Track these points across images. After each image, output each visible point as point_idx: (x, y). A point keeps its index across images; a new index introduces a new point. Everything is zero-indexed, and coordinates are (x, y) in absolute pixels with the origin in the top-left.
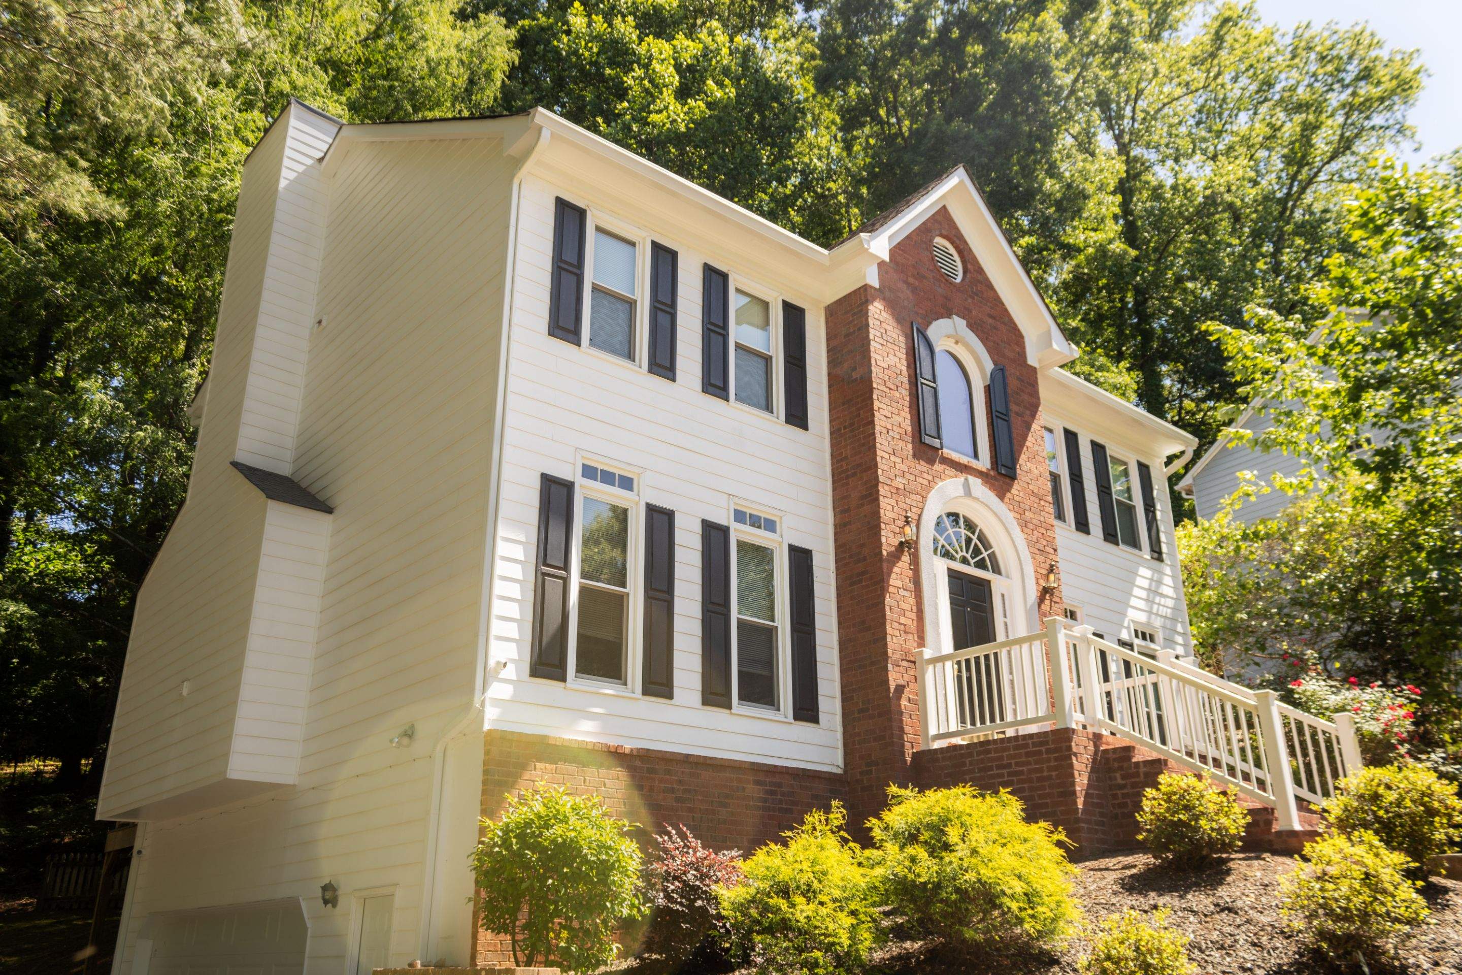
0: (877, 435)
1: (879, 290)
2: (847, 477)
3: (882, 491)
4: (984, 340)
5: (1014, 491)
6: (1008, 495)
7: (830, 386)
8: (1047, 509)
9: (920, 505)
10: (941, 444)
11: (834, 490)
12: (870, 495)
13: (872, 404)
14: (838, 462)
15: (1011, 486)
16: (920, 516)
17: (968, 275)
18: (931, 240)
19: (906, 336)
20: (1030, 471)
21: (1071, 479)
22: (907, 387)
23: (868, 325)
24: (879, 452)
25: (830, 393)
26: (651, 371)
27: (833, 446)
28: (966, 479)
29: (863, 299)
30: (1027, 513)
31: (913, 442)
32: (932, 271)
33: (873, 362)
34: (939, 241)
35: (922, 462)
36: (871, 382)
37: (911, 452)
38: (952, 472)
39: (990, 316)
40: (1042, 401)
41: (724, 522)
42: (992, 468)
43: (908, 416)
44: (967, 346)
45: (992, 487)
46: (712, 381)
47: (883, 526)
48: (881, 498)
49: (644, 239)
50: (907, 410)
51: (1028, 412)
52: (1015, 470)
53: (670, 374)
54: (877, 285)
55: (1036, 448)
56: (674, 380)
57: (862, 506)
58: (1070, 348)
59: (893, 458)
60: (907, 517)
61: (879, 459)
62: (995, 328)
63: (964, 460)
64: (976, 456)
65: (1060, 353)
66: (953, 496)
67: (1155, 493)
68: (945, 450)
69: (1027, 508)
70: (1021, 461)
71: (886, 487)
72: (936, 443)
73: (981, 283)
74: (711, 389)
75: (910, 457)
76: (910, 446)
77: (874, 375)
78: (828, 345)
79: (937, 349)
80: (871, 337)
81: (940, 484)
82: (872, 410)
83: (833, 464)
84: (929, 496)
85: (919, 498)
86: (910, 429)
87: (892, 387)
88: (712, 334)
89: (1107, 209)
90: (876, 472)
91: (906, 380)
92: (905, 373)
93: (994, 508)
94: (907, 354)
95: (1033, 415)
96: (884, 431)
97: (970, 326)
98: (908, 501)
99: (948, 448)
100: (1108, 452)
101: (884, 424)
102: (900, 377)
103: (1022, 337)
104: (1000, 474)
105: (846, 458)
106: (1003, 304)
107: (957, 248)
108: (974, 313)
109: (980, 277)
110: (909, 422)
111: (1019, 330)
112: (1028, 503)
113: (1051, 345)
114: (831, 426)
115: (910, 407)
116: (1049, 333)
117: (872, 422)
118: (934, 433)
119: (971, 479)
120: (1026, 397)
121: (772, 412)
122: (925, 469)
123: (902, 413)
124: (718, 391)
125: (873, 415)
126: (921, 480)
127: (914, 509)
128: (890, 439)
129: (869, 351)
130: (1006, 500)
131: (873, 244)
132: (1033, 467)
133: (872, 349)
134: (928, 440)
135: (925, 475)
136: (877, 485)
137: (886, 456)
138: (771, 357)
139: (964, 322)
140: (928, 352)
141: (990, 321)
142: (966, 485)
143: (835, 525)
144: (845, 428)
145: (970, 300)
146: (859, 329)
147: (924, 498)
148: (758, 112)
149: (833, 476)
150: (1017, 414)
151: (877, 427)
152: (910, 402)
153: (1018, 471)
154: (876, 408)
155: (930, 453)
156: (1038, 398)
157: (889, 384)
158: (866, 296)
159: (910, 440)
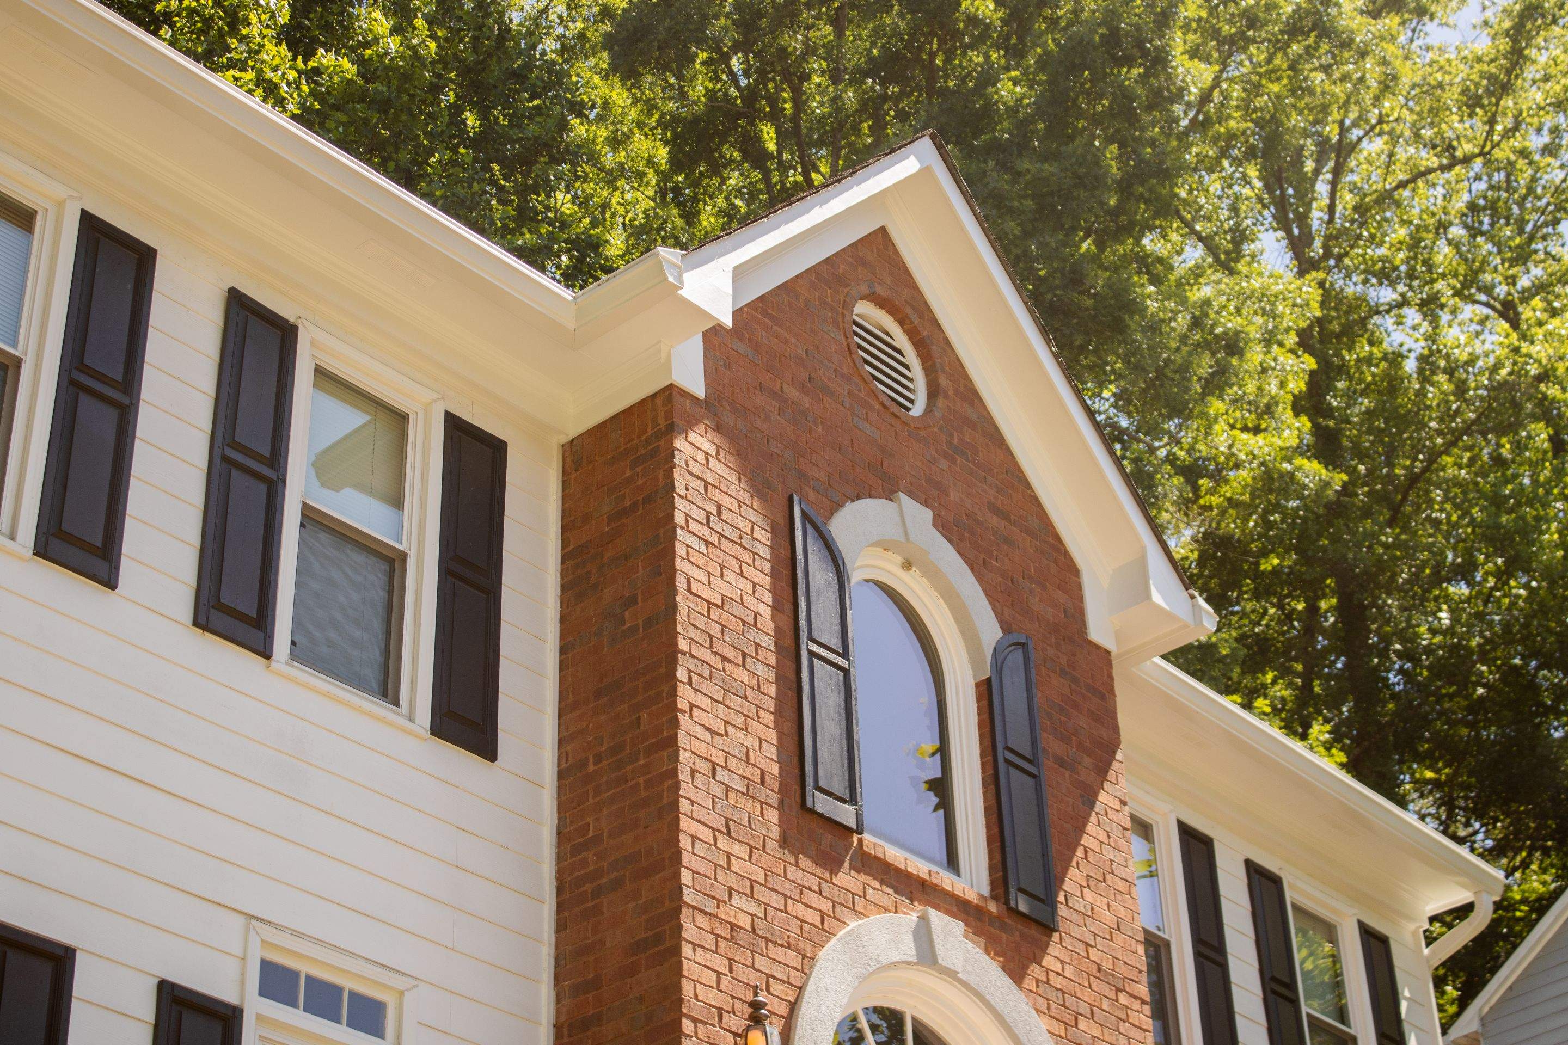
0: (684, 776)
1: (706, 403)
2: (598, 892)
3: (689, 931)
4: (979, 566)
5: (1048, 961)
6: (1034, 970)
7: (563, 650)
8: (1135, 1018)
9: (796, 978)
10: (859, 817)
11: (561, 926)
12: (658, 939)
13: (674, 692)
14: (576, 850)
15: (1043, 949)
16: (793, 1006)
17: (941, 402)
18: (848, 306)
19: (774, 531)
20: (1090, 915)
21: (1198, 955)
22: (772, 659)
23: (672, 488)
24: (684, 823)
25: (563, 666)
26: (42, 550)
27: (562, 808)
28: (923, 918)
29: (662, 423)
30: (1083, 1024)
31: (781, 806)
32: (848, 379)
33: (681, 582)
34: (864, 310)
35: (805, 862)
36: (673, 636)
37: (775, 832)
38: (886, 896)
39: (994, 510)
40: (1122, 738)
41: (225, 992)
42: (994, 897)
43: (772, 736)
44: (934, 575)
45: (993, 947)
46: (225, 599)
47: (687, 1026)
48: (687, 950)
49: (61, 204)
50: (769, 719)
51: (1087, 761)
52: (1051, 904)
53: (101, 567)
54: (699, 391)
55: (1109, 854)
56: (110, 583)
57: (632, 971)
58: (1195, 607)
59: (723, 842)
60: (756, 1006)
61: (685, 842)
62: (1007, 541)
63: (919, 867)
64: (952, 862)
65: (1169, 616)
66: (884, 960)
67: (1404, 1006)
68: (866, 836)
69: (1085, 1009)
70: (1068, 885)
71: (702, 921)
72: (845, 814)
73: (973, 426)
74: (217, 618)
75: (772, 845)
76: (773, 816)
77: (682, 616)
78: (565, 543)
79: (856, 577)
80: (679, 518)
81: (853, 924)
82: (673, 707)
83: (560, 858)
84: (822, 954)
85: (792, 958)
86: (775, 769)
87: (731, 654)
88: (235, 474)
89: (1282, 385)
90: (677, 876)
91: (768, 642)
92: (766, 622)
93: (996, 1001)
94: (774, 574)
95: (1102, 770)
96: (704, 767)
97: (943, 526)
98: (761, 962)
99: (875, 833)
100: (1290, 896)
101: (703, 750)
102: (752, 634)
103: (1076, 572)
104: (1015, 912)
105: (597, 839)
106: (1028, 486)
107: (912, 334)
108: (954, 495)
109: (970, 413)
110: (771, 751)
111: (1066, 554)
112: (1087, 995)
113: (1148, 596)
114: (562, 755)
115: (778, 713)
116: (1142, 563)
117: (671, 743)
118: (840, 787)
119: (937, 918)
120: (1083, 721)
121: (396, 703)
122: (813, 882)
123: (755, 727)
124: (241, 629)
125: (675, 723)
126: (800, 910)
127: (777, 988)
128: (718, 791)
129: (670, 553)
130: (1029, 983)
131: (688, 277)
132: (1101, 902)
133: (680, 550)
134: (823, 804)
135: (812, 898)
136: (677, 912)
137: (706, 835)
138: (403, 557)
139: (928, 514)
140: (832, 576)
141: (994, 521)
142: (923, 935)
143: (558, 1027)
144: (598, 759)
145: (944, 464)
146: (647, 500)
147: (808, 961)
148: (474, 106)
149: (560, 890)
150: (1061, 762)
151: (683, 756)
152: (779, 699)
153: (1062, 911)
154: (682, 704)
155: (827, 838)
156: (1116, 729)
157: (719, 647)
158: (669, 415)
159: (774, 799)
